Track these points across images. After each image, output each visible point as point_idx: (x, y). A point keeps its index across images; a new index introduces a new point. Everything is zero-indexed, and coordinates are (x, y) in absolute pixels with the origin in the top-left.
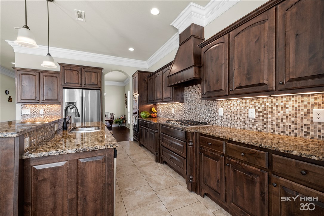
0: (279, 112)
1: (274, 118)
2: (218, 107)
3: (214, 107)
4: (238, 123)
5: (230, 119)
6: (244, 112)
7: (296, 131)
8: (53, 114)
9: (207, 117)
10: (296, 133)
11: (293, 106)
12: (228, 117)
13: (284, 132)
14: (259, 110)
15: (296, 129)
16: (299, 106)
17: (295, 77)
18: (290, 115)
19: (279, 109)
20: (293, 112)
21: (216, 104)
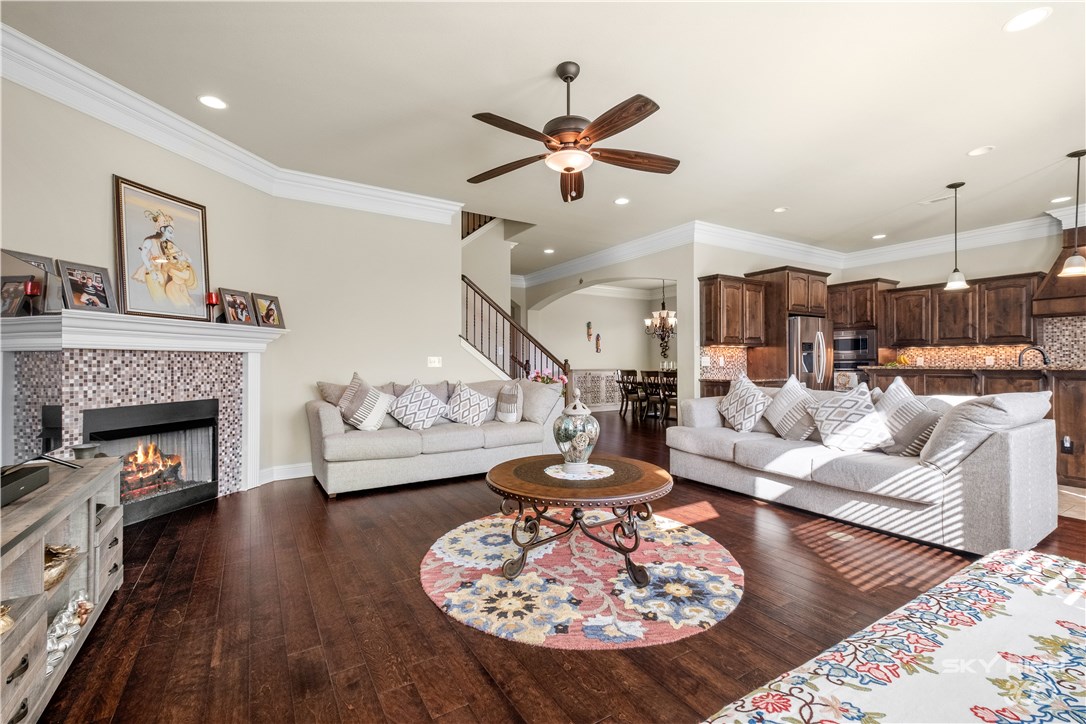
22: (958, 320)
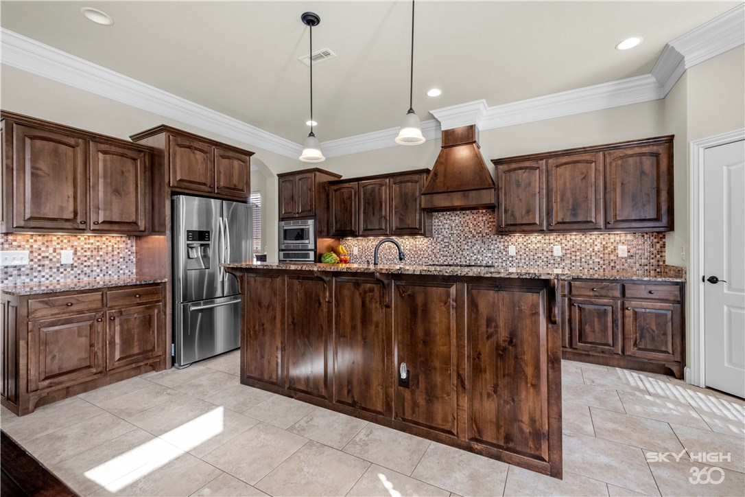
0: (588, 249)
1: (583, 256)
2: (506, 244)
3: (498, 244)
4: (538, 263)
5: (527, 259)
6: (547, 249)
7: (604, 267)
8: (101, 263)
9: (486, 258)
10: (604, 269)
11: (601, 243)
12: (523, 257)
13: (594, 269)
14: (566, 247)
15: (604, 264)
16: (606, 243)
17: (621, 219)
18: (599, 252)
19: (588, 246)
20: (602, 249)
21: (502, 240)
22: (376, 212)
